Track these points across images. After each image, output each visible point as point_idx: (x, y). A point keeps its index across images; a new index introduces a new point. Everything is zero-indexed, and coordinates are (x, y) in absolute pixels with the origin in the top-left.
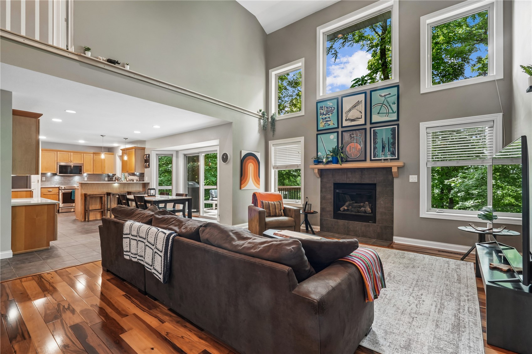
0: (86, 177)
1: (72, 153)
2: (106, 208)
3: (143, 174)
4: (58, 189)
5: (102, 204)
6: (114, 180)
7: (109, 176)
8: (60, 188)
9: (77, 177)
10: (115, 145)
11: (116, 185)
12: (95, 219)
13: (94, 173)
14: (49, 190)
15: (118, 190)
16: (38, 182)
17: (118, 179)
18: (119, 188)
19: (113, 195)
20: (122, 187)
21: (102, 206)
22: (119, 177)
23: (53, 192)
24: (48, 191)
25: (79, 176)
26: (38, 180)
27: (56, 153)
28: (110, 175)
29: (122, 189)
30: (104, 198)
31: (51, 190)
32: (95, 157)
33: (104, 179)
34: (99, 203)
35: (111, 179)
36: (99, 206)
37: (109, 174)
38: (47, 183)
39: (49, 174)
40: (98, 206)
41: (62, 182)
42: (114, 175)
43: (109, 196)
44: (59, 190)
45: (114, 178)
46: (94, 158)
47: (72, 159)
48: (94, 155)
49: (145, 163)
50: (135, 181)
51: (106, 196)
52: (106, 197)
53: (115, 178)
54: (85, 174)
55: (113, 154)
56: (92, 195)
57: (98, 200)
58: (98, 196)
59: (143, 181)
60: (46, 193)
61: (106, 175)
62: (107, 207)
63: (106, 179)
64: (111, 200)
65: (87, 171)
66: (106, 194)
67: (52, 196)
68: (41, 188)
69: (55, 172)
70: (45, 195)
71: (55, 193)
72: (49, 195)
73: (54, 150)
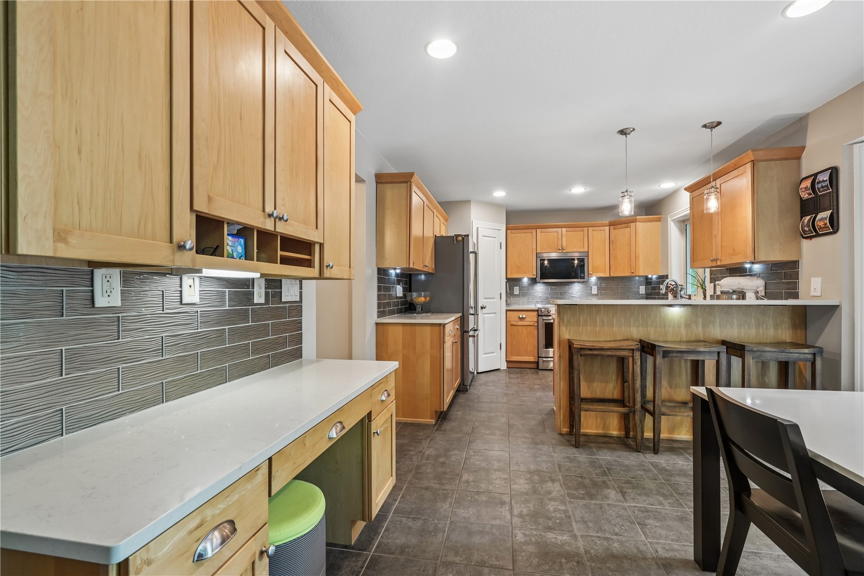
0: (595, 285)
1: (564, 230)
2: (638, 406)
3: (794, 265)
4: (536, 313)
5: (624, 381)
6: (663, 291)
7: (647, 281)
8: (540, 313)
9: (576, 284)
10: (667, 185)
11: (675, 313)
12: (600, 431)
13: (612, 275)
14: (521, 316)
15: (683, 330)
16: (501, 298)
17: (675, 291)
18: (687, 326)
19: (666, 353)
20: (700, 320)
21: (626, 391)
22: (679, 283)
23: (527, 320)
24: (519, 318)
25: (580, 282)
26: (501, 294)
27: (534, 231)
28: (651, 279)
29: (700, 329)
30: (631, 359)
31: (524, 316)
33: (636, 290)
34: (614, 377)
35: (653, 288)
36: (614, 387)
37: (650, 276)
38: (523, 300)
39: (525, 280)
40: (611, 389)
41: (548, 298)
42: (663, 278)
43: (650, 359)
44: (538, 316)
45: (663, 287)
46: (612, 237)
47: (564, 244)
48: (612, 227)
49: (803, 214)
50: (751, 300)
51: (637, 355)
52: (639, 363)
53: (667, 287)
54: (593, 279)
55: (659, 220)
56: (590, 349)
57: (613, 367)
58: (609, 353)
59: (796, 296)
60: (516, 323)
61: (642, 279)
62: (643, 395)
63: (642, 290)
64: (658, 375)
65: (596, 270)
66: (637, 350)
67: (526, 329)
68: (507, 310)
69: (534, 275)
70: (513, 327)
71: (531, 323)
72: (521, 327)
73: (530, 226)
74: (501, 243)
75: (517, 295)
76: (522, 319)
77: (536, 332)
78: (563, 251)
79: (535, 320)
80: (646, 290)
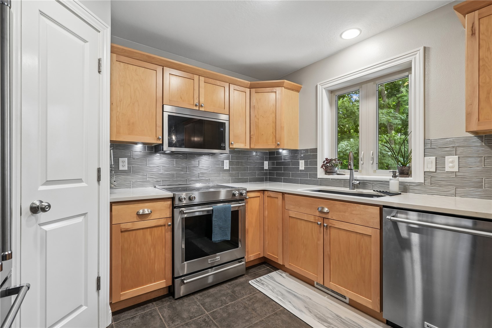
1: (202, 79)
4: (169, 203)
8: (177, 202)
13: (253, 146)
14: (141, 212)
16: (99, 179)
23: (151, 217)
24: (138, 214)
26: (99, 170)
27: (159, 69)
31: (146, 212)
32: (255, 96)
38: (135, 178)
39: (138, 147)
44: (174, 207)
46: (254, 101)
48: (253, 90)
55: (298, 90)
60: (129, 226)
63: (266, 165)
67: (151, 234)
68: (112, 204)
69: (159, 139)
70: (126, 234)
71: (162, 222)
72: (142, 231)
73: (154, 58)
74: (99, 60)
75: (124, 172)
76: (142, 217)
77: (169, 235)
78: (201, 109)
79: (168, 214)
80: (268, 166)
